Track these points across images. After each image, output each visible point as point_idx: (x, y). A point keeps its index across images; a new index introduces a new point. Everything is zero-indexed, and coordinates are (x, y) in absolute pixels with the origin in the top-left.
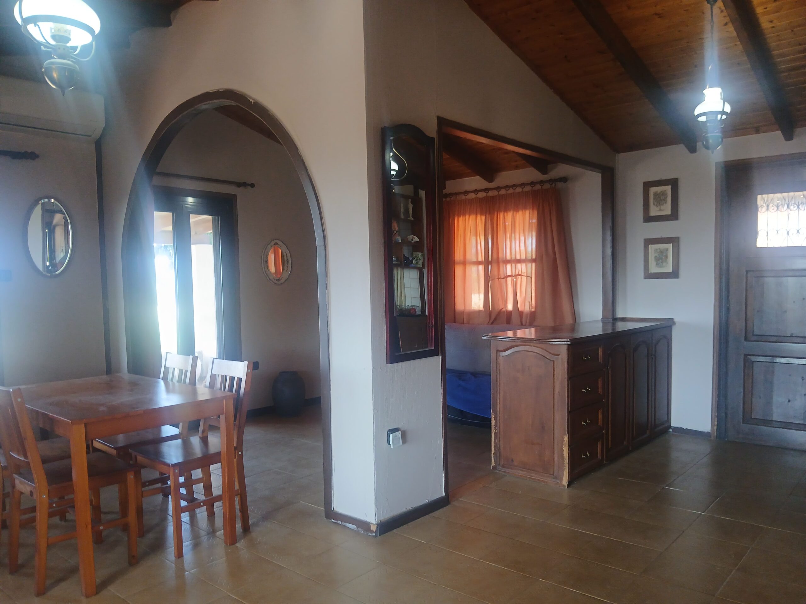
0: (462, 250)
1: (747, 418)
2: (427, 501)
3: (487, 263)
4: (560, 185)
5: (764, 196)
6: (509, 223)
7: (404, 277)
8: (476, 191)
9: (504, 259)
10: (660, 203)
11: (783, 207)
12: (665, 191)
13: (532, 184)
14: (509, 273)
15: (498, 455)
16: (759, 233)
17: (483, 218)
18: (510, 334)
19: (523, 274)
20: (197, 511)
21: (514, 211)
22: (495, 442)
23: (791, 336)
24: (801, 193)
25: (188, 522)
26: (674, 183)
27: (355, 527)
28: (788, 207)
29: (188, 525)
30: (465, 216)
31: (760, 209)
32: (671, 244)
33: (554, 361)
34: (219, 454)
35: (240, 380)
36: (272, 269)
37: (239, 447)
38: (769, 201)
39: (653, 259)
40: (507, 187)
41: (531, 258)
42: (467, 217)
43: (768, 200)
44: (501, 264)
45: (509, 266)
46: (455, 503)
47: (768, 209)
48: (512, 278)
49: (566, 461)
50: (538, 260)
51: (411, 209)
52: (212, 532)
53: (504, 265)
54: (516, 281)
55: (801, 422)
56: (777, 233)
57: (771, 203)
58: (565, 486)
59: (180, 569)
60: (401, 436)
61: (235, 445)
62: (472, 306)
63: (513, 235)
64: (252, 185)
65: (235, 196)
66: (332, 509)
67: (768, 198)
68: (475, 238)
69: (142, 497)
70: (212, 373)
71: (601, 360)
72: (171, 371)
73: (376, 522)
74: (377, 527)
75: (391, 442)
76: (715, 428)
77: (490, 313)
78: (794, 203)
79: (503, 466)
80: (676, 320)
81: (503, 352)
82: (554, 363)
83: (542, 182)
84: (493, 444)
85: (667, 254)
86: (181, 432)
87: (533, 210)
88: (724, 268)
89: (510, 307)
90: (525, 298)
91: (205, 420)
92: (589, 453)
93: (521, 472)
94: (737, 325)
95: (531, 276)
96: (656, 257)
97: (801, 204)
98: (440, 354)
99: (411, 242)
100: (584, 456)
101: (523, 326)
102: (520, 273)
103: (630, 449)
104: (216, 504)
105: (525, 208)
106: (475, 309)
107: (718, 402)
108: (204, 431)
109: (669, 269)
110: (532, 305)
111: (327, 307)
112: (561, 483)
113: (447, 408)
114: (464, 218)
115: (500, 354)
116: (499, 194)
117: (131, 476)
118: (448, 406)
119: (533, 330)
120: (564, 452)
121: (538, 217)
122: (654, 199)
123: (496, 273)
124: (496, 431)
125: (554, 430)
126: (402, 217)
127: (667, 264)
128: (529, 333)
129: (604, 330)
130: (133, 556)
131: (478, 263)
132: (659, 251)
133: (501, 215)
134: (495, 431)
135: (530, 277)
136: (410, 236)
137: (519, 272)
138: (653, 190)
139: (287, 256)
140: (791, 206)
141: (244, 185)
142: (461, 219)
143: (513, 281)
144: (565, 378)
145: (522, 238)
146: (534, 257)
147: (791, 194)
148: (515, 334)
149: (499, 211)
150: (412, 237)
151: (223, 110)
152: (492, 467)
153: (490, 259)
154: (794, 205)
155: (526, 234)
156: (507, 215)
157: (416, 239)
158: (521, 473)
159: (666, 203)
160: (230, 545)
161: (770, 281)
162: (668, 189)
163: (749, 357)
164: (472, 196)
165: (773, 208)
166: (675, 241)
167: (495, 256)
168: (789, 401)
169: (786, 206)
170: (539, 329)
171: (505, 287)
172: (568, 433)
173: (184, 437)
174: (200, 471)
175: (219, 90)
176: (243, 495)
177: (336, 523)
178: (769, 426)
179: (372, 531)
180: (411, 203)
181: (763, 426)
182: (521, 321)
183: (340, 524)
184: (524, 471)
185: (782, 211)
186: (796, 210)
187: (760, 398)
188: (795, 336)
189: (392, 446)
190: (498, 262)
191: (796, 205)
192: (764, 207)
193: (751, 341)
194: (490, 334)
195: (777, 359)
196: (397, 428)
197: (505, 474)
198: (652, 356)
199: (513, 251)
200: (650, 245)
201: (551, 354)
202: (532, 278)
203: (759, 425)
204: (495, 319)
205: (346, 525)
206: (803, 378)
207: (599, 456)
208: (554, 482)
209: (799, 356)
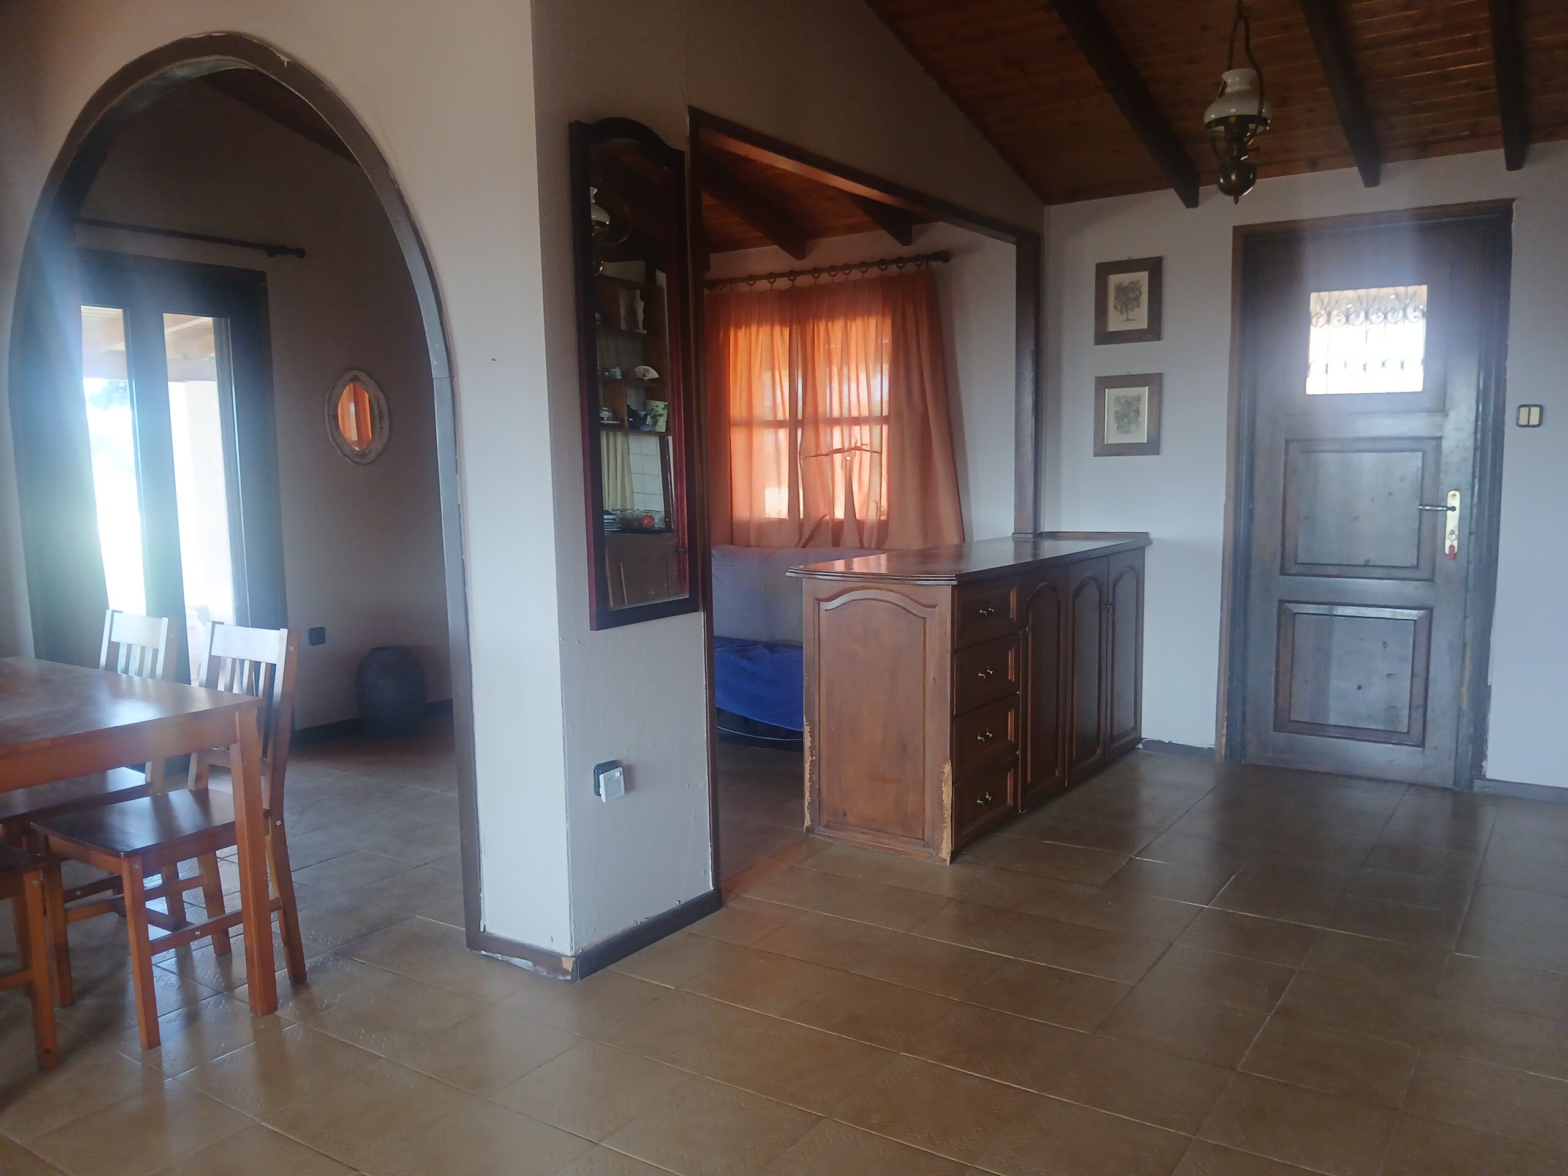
0: (744, 395)
1: (1283, 721)
2: (678, 903)
3: (794, 424)
4: (935, 265)
5: (1322, 294)
6: (836, 345)
7: (630, 452)
8: (771, 276)
9: (828, 416)
10: (1127, 306)
11: (1358, 316)
12: (1138, 281)
13: (882, 263)
14: (837, 445)
15: (818, 806)
16: (1312, 367)
17: (787, 331)
18: (839, 566)
19: (864, 447)
20: (194, 945)
21: (846, 318)
22: (811, 779)
23: (1366, 565)
24: (1391, 290)
25: (174, 969)
26: (1154, 267)
27: (530, 963)
28: (1367, 317)
29: (174, 975)
30: (750, 327)
31: (1314, 321)
32: (1147, 388)
33: (924, 619)
34: (230, 826)
35: (272, 668)
36: (351, 432)
37: (276, 810)
38: (1333, 304)
39: (1112, 416)
40: (832, 269)
41: (879, 415)
42: (754, 329)
43: (1329, 303)
44: (821, 428)
45: (837, 432)
46: (732, 904)
47: (1328, 321)
48: (843, 456)
49: (948, 813)
50: (893, 418)
51: (642, 310)
52: (227, 988)
53: (828, 429)
54: (852, 461)
55: (1381, 727)
56: (1345, 367)
57: (1335, 309)
58: (946, 861)
59: (154, 1072)
60: (622, 777)
61: (266, 806)
62: (765, 510)
63: (845, 369)
64: (301, 253)
65: (262, 276)
66: (482, 930)
67: (1330, 298)
68: (769, 374)
69: (66, 922)
70: (212, 654)
71: (1013, 614)
72: (123, 652)
73: (573, 952)
74: (575, 962)
75: (602, 791)
76: (1224, 740)
77: (801, 525)
78: (1378, 309)
79: (827, 826)
80: (1153, 535)
81: (828, 603)
82: (925, 622)
83: (900, 260)
84: (807, 784)
85: (1138, 407)
86: (149, 780)
87: (884, 315)
88: (1245, 436)
89: (840, 513)
90: (868, 494)
91: (203, 752)
92: (990, 795)
93: (862, 836)
94: (1266, 543)
95: (880, 451)
96: (1117, 412)
97: (1390, 311)
98: (701, 607)
99: (642, 380)
100: (982, 802)
101: (864, 550)
102: (859, 444)
103: (1066, 785)
104: (232, 931)
105: (869, 314)
106: (771, 517)
107: (1229, 692)
108: (199, 778)
109: (1141, 436)
110: (882, 509)
111: (459, 511)
112: (937, 855)
113: (716, 714)
114: (748, 330)
115: (820, 606)
116: (818, 282)
117: (33, 882)
118: (719, 711)
119: (883, 557)
120: (943, 795)
121: (893, 333)
122: (1116, 298)
123: (811, 444)
124: (814, 758)
125: (924, 753)
126: (623, 326)
127: (1139, 426)
128: (877, 563)
129: (1017, 554)
130: (48, 1051)
131: (777, 424)
132: (1122, 401)
133: (822, 325)
134: (812, 758)
135: (878, 452)
136: (639, 367)
137: (856, 443)
138: (1114, 279)
139: (379, 406)
140: (1372, 315)
141: (283, 250)
142: (742, 334)
143: (844, 460)
144: (947, 652)
145: (863, 377)
146: (885, 413)
147: (1373, 291)
148: (849, 565)
149: (817, 317)
150: (644, 369)
152: (805, 827)
153: (800, 416)
154: (1377, 314)
155: (871, 367)
156: (833, 328)
157: (653, 374)
158: (861, 838)
159: (1138, 306)
160: (263, 1015)
161: (1330, 461)
162: (1143, 277)
163: (1286, 604)
164: (763, 285)
165: (1339, 318)
166: (1154, 381)
167: (810, 409)
168: (1359, 688)
169: (1362, 315)
170: (896, 556)
171: (829, 473)
172: (951, 758)
173: (156, 792)
174: (194, 862)
175: (214, 34)
176: (288, 907)
177: (490, 957)
178: (1323, 736)
179: (565, 972)
180: (642, 299)
181: (1311, 735)
182: (861, 541)
183: (499, 960)
184: (868, 834)
185: (1356, 323)
186: (1380, 323)
187: (1306, 683)
188: (1372, 566)
189: (603, 798)
190: (816, 422)
191: (1381, 312)
192: (1322, 316)
193: (1291, 575)
194: (801, 567)
195: (1339, 609)
196: (614, 761)
197: (830, 841)
198: (1107, 606)
199: (846, 401)
200: (1106, 390)
201: (921, 604)
202: (881, 455)
203: (1306, 734)
204: (811, 537)
205: (512, 962)
206: (1385, 645)
207: (1010, 801)
208: (923, 854)
209: (1380, 604)
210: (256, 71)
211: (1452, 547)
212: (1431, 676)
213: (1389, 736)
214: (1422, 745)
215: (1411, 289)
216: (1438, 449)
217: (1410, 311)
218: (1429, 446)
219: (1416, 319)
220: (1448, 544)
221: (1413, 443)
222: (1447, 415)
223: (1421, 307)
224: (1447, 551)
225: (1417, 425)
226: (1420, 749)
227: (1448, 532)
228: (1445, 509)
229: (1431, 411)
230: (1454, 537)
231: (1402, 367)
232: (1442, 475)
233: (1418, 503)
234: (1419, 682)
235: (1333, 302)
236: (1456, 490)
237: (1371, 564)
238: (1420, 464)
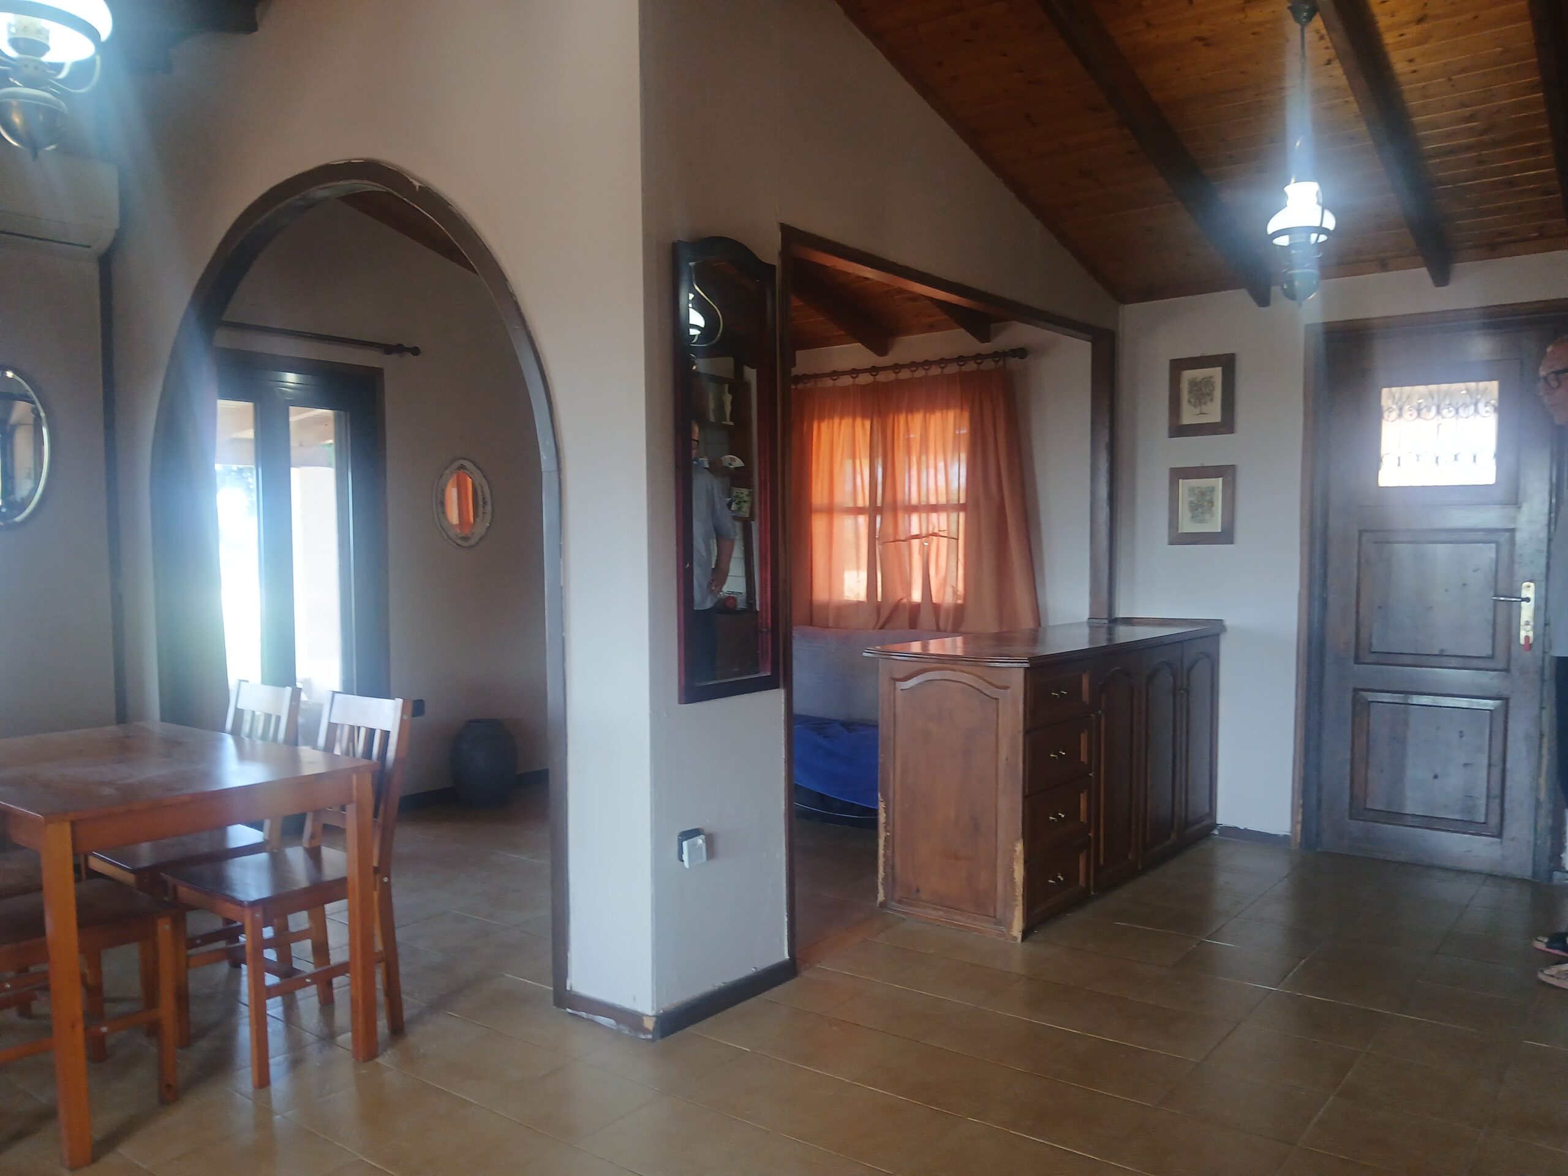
0: (826, 485)
1: (1358, 809)
2: (754, 970)
3: (873, 510)
4: (1013, 363)
5: (1394, 389)
6: (915, 435)
8: (854, 372)
9: (907, 504)
10: (1200, 401)
11: (1429, 410)
12: (1211, 377)
13: (961, 359)
14: (915, 530)
15: (891, 881)
16: (1384, 460)
17: (868, 423)
18: (916, 647)
19: (942, 534)
20: (299, 994)
21: (925, 411)
22: (885, 855)
23: (1441, 655)
25: (281, 1017)
26: (1227, 363)
27: (612, 1022)
28: (1438, 412)
29: (280, 1022)
30: (833, 419)
31: (1386, 415)
32: (1221, 479)
33: (997, 699)
34: (342, 881)
35: (386, 734)
36: (453, 516)
37: (384, 869)
38: (1404, 400)
39: (1187, 507)
40: (913, 365)
41: (956, 502)
42: (836, 421)
43: (1400, 398)
44: (900, 515)
45: (915, 518)
46: (807, 973)
47: (1400, 415)
48: (920, 542)
49: (1019, 890)
50: (970, 504)
51: (729, 403)
52: (329, 1037)
53: (907, 515)
54: (929, 547)
55: (1458, 817)
56: (1417, 459)
57: (1406, 403)
58: (1017, 939)
59: (264, 1109)
60: (704, 843)
61: (375, 863)
62: (843, 592)
63: (924, 458)
64: (415, 351)
65: (379, 372)
66: (568, 989)
67: (1401, 394)
68: (850, 462)
69: (188, 966)
70: (332, 721)
71: (1085, 697)
72: (247, 717)
73: (654, 1012)
74: (656, 1023)
75: (685, 857)
76: (1299, 827)
77: (879, 607)
78: (1450, 404)
79: (900, 902)
80: (1228, 623)
81: (903, 683)
82: (997, 703)
83: (978, 357)
84: (881, 860)
85: (1212, 498)
86: (267, 838)
87: (962, 409)
88: (1318, 526)
89: (917, 596)
90: (945, 579)
91: (317, 813)
92: (1062, 876)
93: (935, 913)
94: (1341, 634)
95: (956, 538)
96: (1191, 502)
97: (1462, 406)
98: (781, 683)
99: (727, 468)
100: (1053, 882)
101: (940, 633)
102: (936, 531)
103: (1140, 868)
104: (336, 981)
105: (947, 407)
106: (849, 599)
107: (1305, 776)
108: (313, 837)
109: (1215, 525)
110: (958, 593)
111: (560, 593)
112: (1008, 932)
113: (794, 791)
114: (831, 422)
115: (896, 685)
116: (899, 378)
117: (164, 927)
118: (797, 786)
119: (959, 640)
120: (1015, 873)
121: (970, 425)
122: (1190, 392)
123: (890, 530)
124: (888, 834)
125: (996, 830)
126: (712, 418)
127: (1213, 516)
128: (953, 646)
129: (1092, 639)
130: (169, 1086)
131: (857, 511)
132: (1197, 491)
133: (902, 418)
134: (886, 833)
136: (726, 457)
137: (933, 529)
138: (1188, 375)
139: (483, 492)
140: (1444, 409)
141: (399, 349)
142: (824, 425)
143: (922, 544)
144: (1019, 731)
145: (941, 465)
146: (962, 501)
147: (1444, 386)
148: (925, 647)
149: (898, 410)
150: (731, 458)
151: (356, 200)
152: (878, 902)
153: (879, 503)
154: (1449, 408)
155: (949, 456)
156: (913, 419)
157: (738, 463)
158: (933, 914)
159: (1212, 400)
160: (365, 1061)
161: (1403, 551)
162: (1216, 373)
163: (1361, 692)
164: (847, 381)
165: (1410, 412)
166: (1226, 472)
167: (889, 497)
168: (1436, 777)
169: (1434, 410)
170: (971, 638)
171: (907, 557)
172: (1023, 836)
173: (273, 849)
174: (304, 915)
175: (352, 161)
176: (390, 961)
177: (575, 1015)
178: (1400, 825)
179: (646, 1031)
180: (730, 392)
181: (1389, 824)
182: (938, 624)
183: (584, 1018)
184: (940, 910)
185: (1428, 417)
186: (1452, 417)
187: (1382, 771)
188: (1447, 656)
189: (686, 864)
190: (894, 508)
191: (1453, 407)
192: (1394, 410)
193: (1365, 664)
194: (878, 647)
195: (1414, 698)
196: (696, 829)
197: (904, 916)
198: (1182, 691)
199: (924, 488)
200: (1180, 480)
201: (997, 687)
202: (958, 542)
203: (1380, 822)
204: (889, 620)
205: (595, 1020)
206: (1461, 734)
207: (1082, 882)
208: (995, 931)
209: (1455, 693)
210: (389, 193)
211: (1527, 638)
212: (1509, 765)
213: (1466, 826)
214: (1500, 835)
215: (1482, 385)
216: (1512, 542)
217: (1481, 406)
218: (1504, 538)
219: (1488, 414)
220: (1523, 634)
221: (1488, 535)
222: (1520, 508)
223: (1493, 402)
224: (1522, 641)
225: (1491, 517)
226: (1498, 840)
227: (1523, 622)
228: (1520, 600)
229: (1505, 504)
230: (1529, 627)
231: (1474, 460)
232: (1516, 566)
233: (1492, 594)
234: (1496, 772)
235: (1404, 397)
236: (1531, 581)
237: (1445, 654)
238: (1493, 555)
